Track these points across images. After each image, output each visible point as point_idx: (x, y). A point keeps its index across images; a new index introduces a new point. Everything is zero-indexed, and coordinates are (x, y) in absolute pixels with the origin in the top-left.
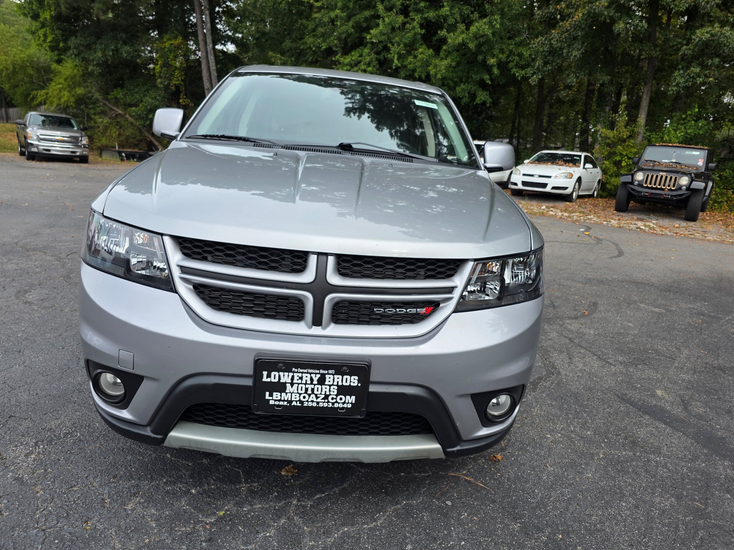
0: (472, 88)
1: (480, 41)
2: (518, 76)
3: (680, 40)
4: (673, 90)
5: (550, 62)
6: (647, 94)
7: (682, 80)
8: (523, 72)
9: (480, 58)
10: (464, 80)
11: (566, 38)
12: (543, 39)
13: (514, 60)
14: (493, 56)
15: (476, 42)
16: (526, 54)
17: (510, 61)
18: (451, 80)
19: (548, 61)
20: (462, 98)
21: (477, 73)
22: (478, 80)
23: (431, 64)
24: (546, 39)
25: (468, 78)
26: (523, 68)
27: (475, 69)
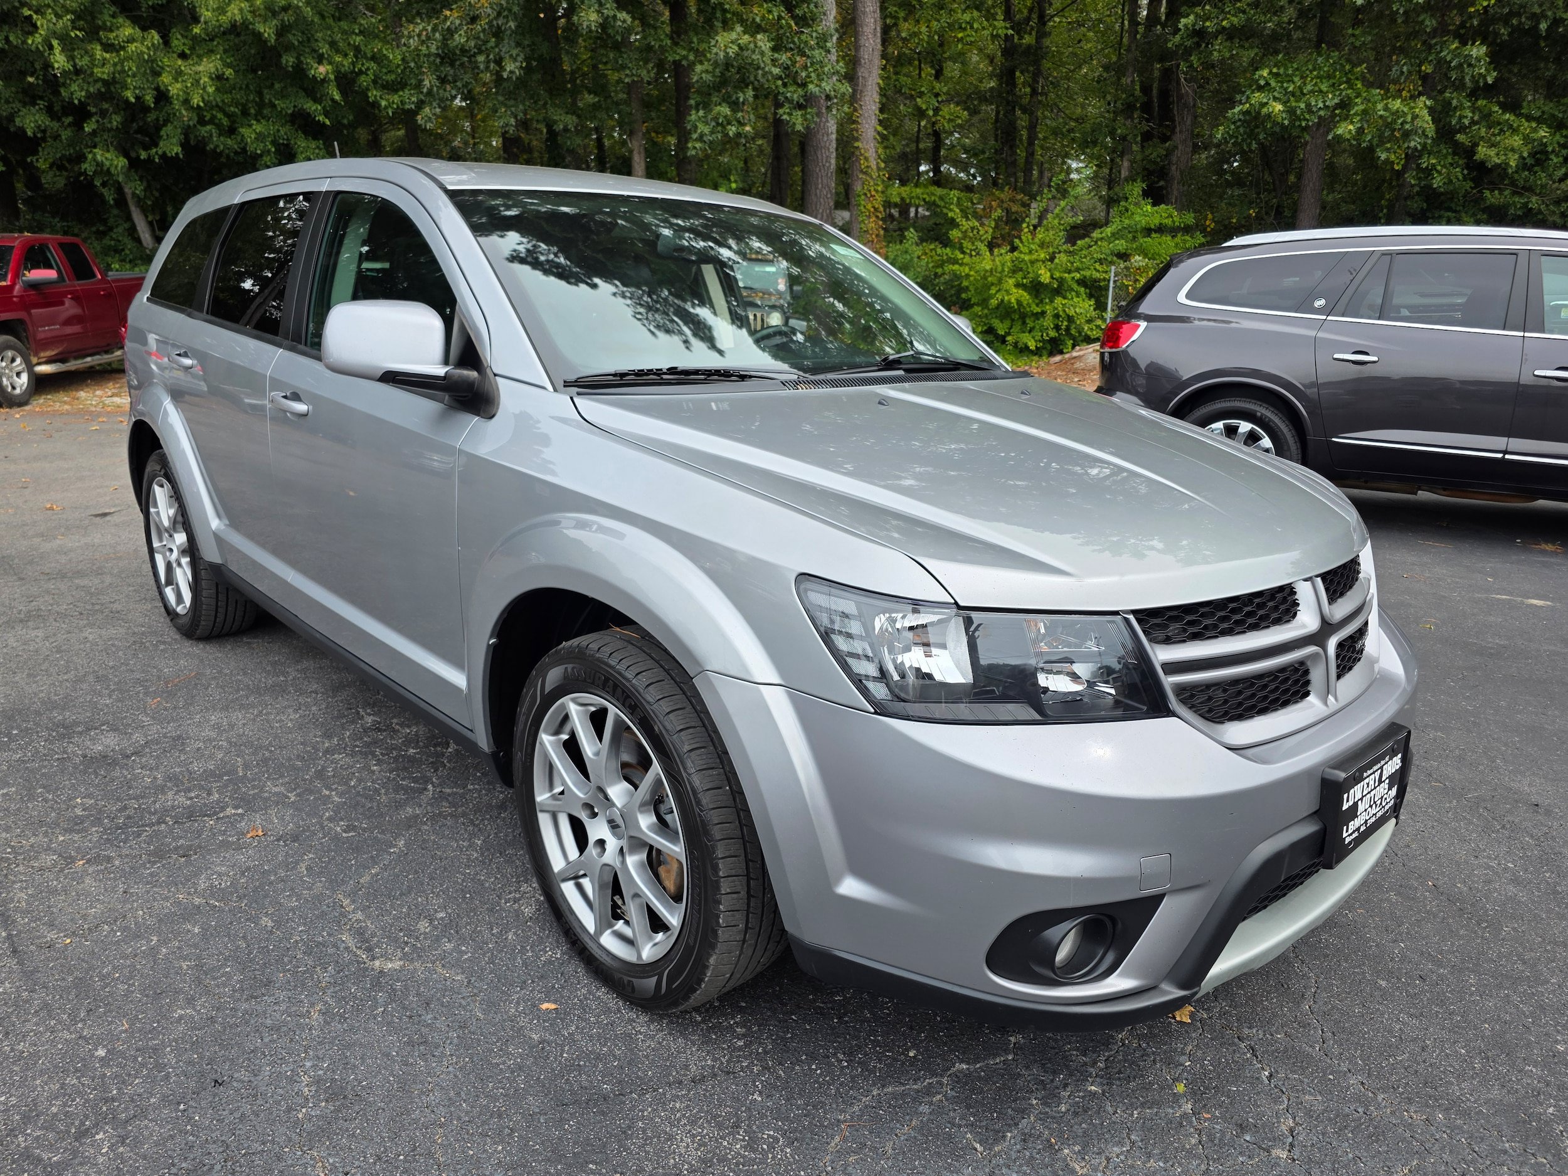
0: (278, 131)
1: (283, 20)
2: (386, 107)
3: (684, 53)
4: (695, 148)
5: (450, 78)
6: (639, 153)
7: (707, 130)
8: (396, 98)
9: (288, 60)
10: (252, 111)
11: (484, 30)
12: (429, 28)
13: (368, 69)
14: (320, 60)
15: (275, 22)
16: (394, 56)
17: (361, 72)
18: (221, 110)
19: (446, 76)
20: (261, 156)
21: (283, 96)
22: (290, 112)
23: (163, 68)
24: (434, 30)
25: (261, 105)
26: (392, 87)
27: (277, 86)
